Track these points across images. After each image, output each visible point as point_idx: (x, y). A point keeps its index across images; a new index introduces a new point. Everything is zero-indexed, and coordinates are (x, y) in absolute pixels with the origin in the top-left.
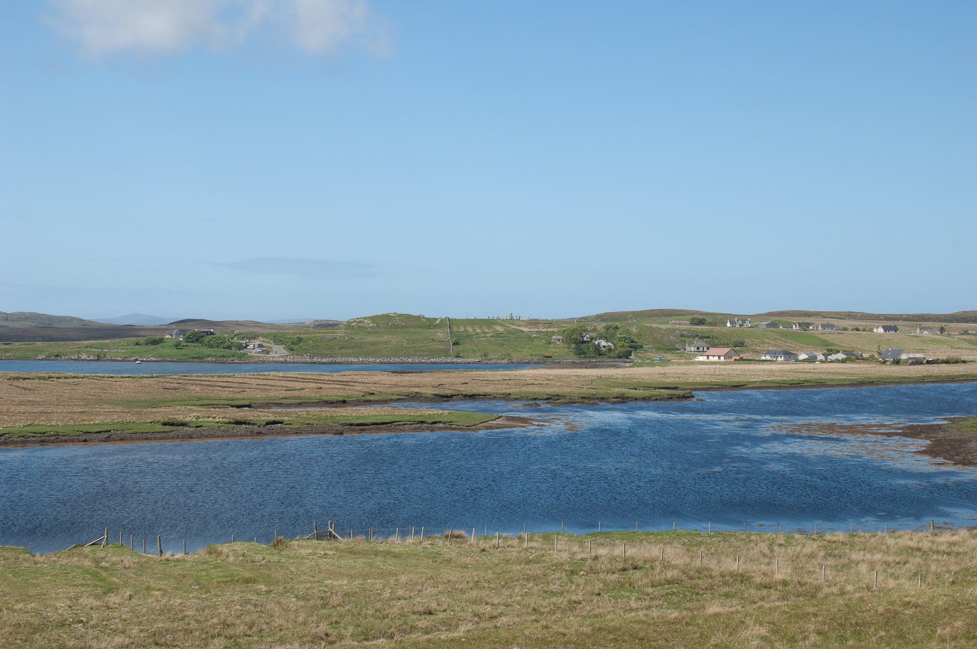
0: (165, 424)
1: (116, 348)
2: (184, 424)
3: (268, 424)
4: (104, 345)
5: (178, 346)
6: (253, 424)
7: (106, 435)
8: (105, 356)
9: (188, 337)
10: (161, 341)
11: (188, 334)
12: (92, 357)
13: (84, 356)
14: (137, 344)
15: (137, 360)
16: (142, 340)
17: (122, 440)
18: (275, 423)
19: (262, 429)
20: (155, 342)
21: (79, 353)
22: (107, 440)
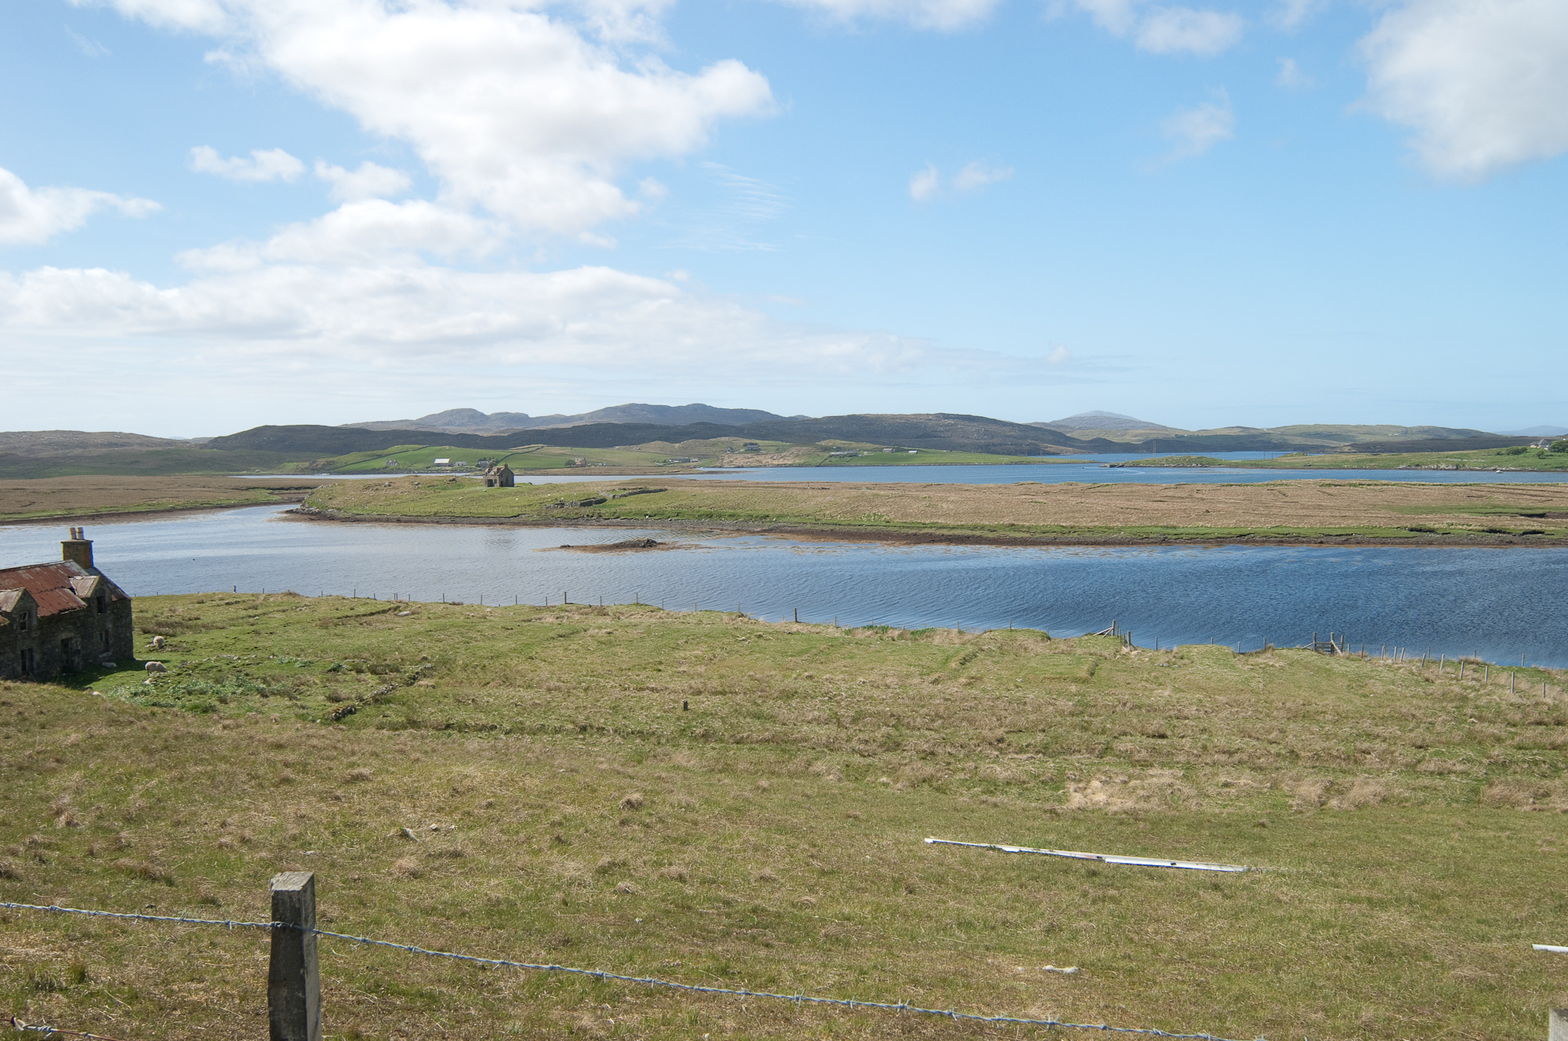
0: (1412, 530)
1: (1475, 457)
2: (1432, 531)
3: (1524, 533)
4: (1465, 455)
5: (1540, 455)
6: (1509, 533)
7: (1344, 538)
8: (1464, 465)
9: (1554, 447)
10: (1524, 450)
11: (1554, 443)
12: (1450, 467)
13: (1443, 466)
14: (1498, 454)
15: (1495, 470)
16: (1504, 450)
17: (1358, 543)
18: (1535, 532)
19: (1515, 539)
20: (1517, 452)
21: (1438, 462)
22: (1346, 542)
